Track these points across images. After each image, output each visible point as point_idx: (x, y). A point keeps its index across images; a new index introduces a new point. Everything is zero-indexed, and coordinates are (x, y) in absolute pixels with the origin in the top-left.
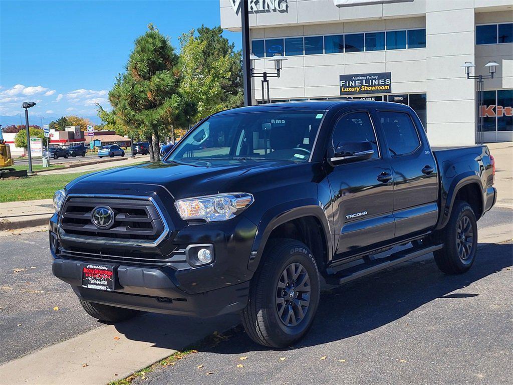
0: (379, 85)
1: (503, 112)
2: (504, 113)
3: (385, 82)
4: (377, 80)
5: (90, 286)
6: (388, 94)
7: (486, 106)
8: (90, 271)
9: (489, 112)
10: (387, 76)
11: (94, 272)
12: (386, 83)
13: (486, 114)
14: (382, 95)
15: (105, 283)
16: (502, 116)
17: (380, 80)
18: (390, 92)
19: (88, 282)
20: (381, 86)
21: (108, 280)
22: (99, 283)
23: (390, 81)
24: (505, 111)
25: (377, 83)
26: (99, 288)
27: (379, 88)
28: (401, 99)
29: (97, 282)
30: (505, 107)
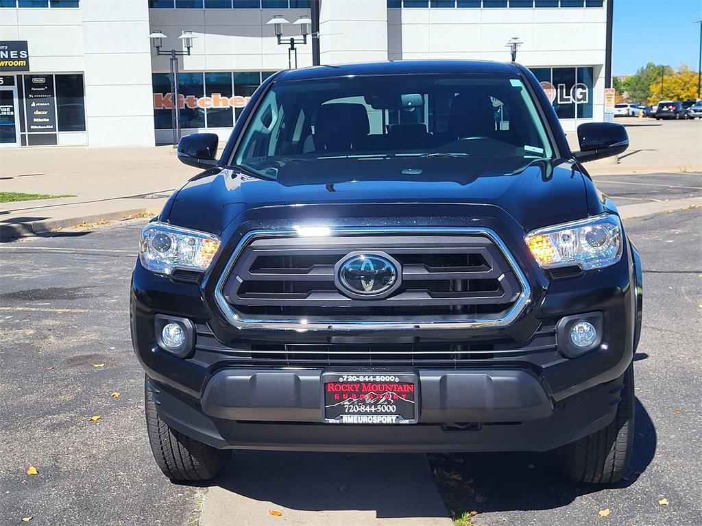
0: (10, 59)
1: (185, 102)
2: (186, 104)
3: (19, 55)
4: (7, 52)
5: (347, 419)
6: (23, 73)
7: (162, 94)
8: (345, 388)
9: (166, 102)
10: (22, 46)
11: (358, 391)
12: (21, 56)
13: (163, 105)
14: (14, 74)
15: (393, 408)
16: (184, 108)
17: (12, 52)
18: (28, 69)
19: (341, 411)
20: (14, 60)
21: (397, 402)
22: (373, 409)
23: (27, 54)
24: (187, 101)
25: (7, 57)
26: (376, 420)
27: (11, 64)
28: (42, 81)
29: (368, 409)
30: (187, 96)
